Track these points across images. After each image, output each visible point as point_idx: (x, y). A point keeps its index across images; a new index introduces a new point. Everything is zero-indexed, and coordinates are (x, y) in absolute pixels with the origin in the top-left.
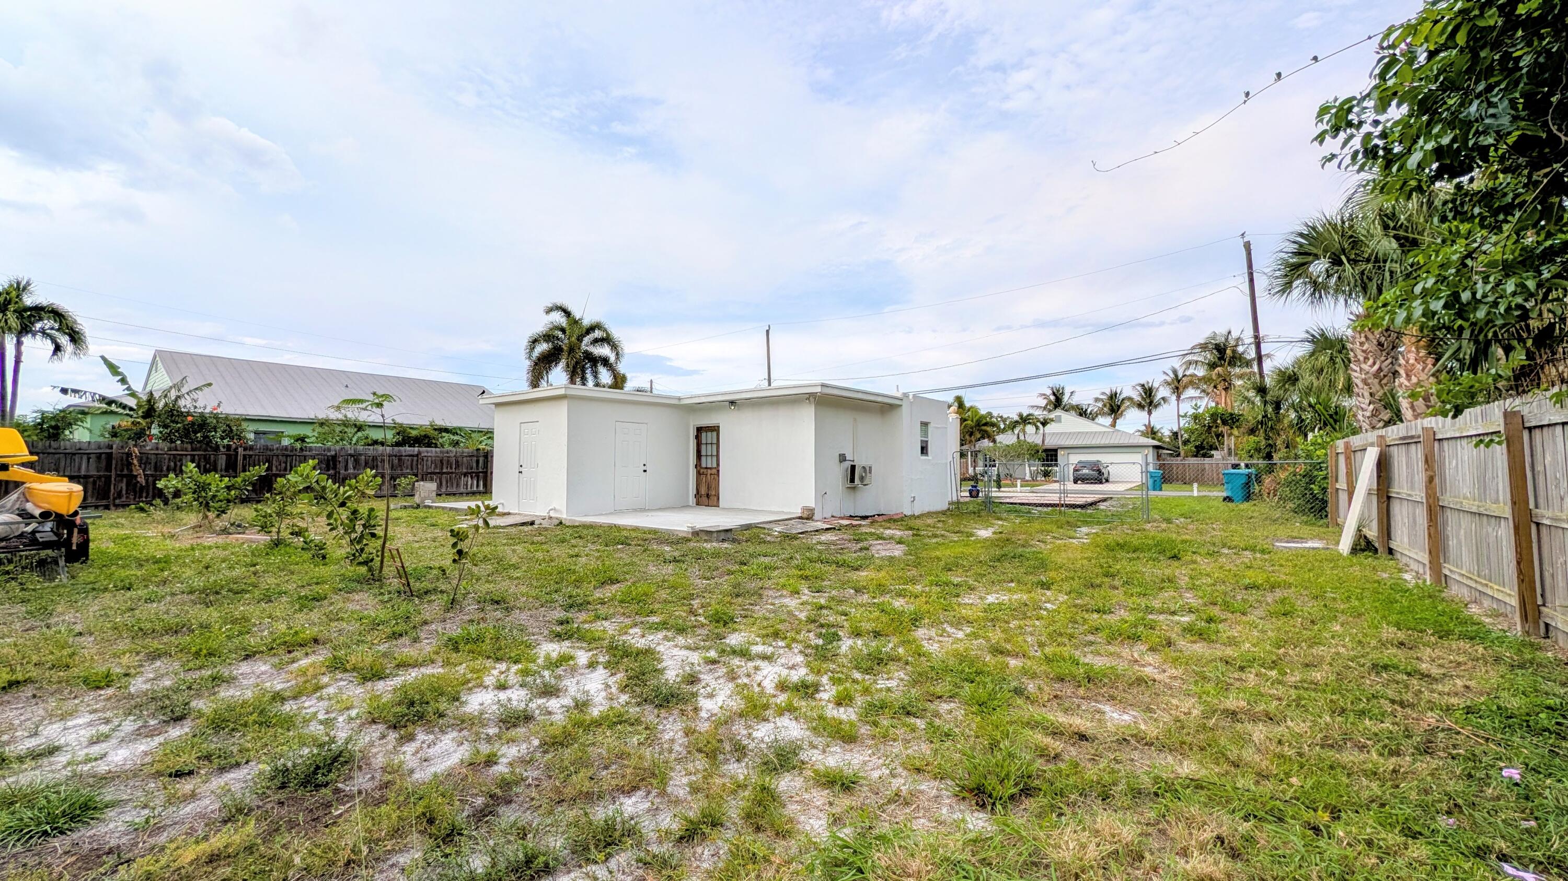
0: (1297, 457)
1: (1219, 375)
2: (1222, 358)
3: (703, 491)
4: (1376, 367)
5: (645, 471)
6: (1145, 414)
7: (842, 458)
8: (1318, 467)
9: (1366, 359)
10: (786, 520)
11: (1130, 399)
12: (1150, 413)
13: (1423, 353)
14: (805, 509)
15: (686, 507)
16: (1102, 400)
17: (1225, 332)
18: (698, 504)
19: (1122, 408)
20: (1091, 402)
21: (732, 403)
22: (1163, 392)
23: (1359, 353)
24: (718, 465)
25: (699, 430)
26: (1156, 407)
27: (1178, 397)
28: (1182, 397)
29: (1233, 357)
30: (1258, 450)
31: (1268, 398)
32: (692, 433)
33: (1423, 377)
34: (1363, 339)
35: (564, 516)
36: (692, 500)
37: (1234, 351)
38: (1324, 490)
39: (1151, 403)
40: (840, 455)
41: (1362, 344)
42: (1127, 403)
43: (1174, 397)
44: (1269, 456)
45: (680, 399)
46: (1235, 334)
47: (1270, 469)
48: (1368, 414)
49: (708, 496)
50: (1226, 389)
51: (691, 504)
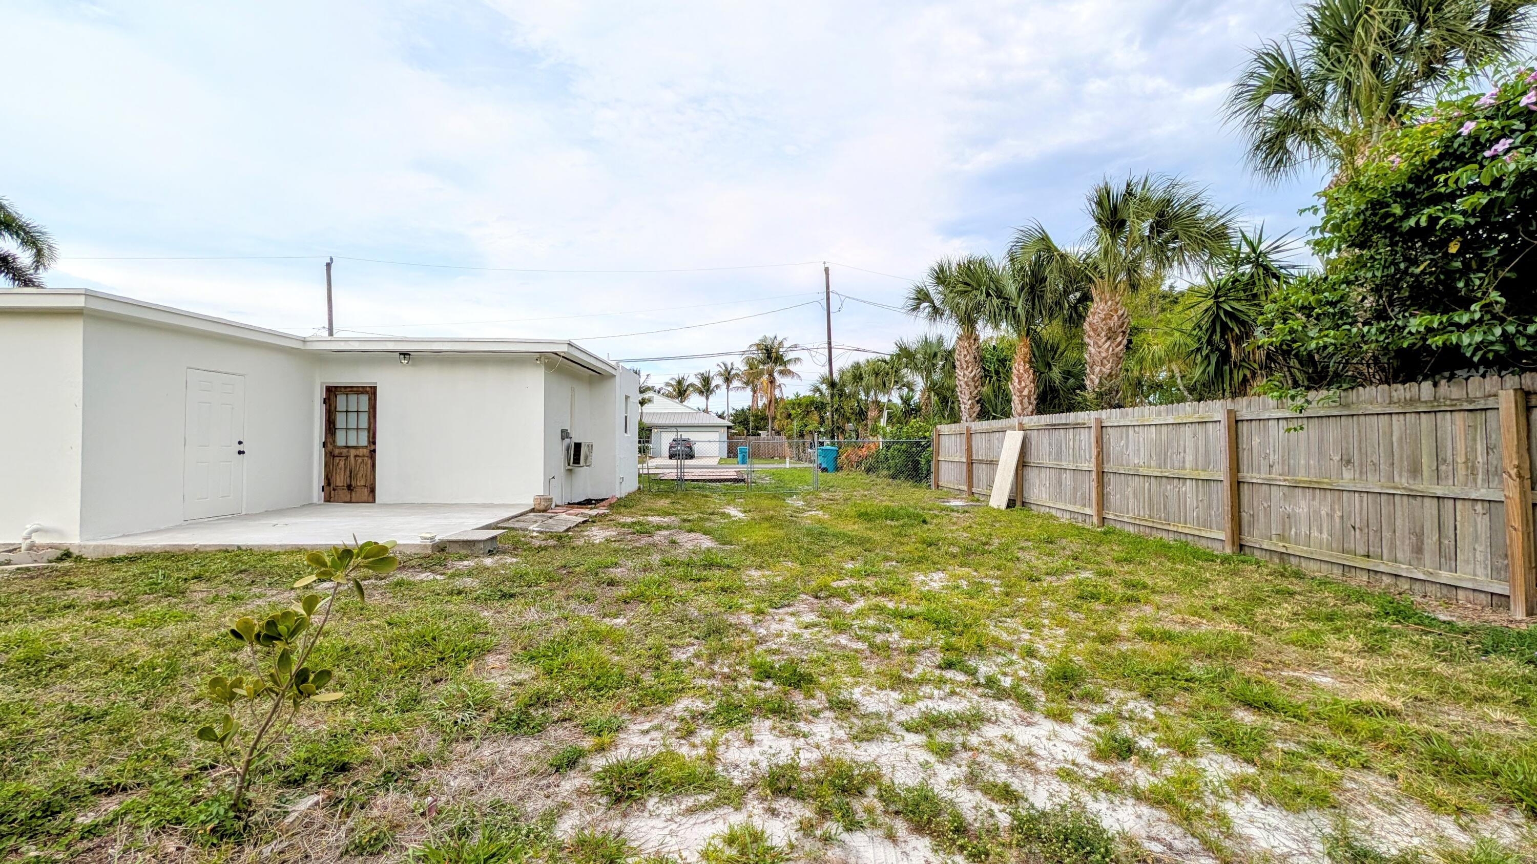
2: (769, 357)
3: (340, 480)
4: (973, 374)
5: (240, 452)
6: (703, 399)
7: (565, 434)
9: (968, 367)
10: (521, 515)
11: (692, 385)
12: (707, 398)
13: (1027, 366)
14: (539, 498)
15: (307, 506)
16: (672, 386)
17: (772, 337)
18: (328, 499)
19: (688, 392)
20: (663, 385)
21: (405, 354)
22: (717, 381)
23: (964, 363)
24: (373, 441)
25: (332, 392)
26: (711, 393)
27: (728, 386)
28: (731, 386)
29: (777, 358)
32: (319, 395)
33: (1028, 383)
34: (966, 353)
35: (73, 540)
36: (317, 494)
37: (777, 352)
38: (929, 462)
39: (708, 390)
40: (562, 431)
41: (965, 356)
42: (691, 389)
43: (725, 386)
45: (304, 341)
46: (779, 339)
48: (968, 407)
49: (350, 488)
51: (315, 500)
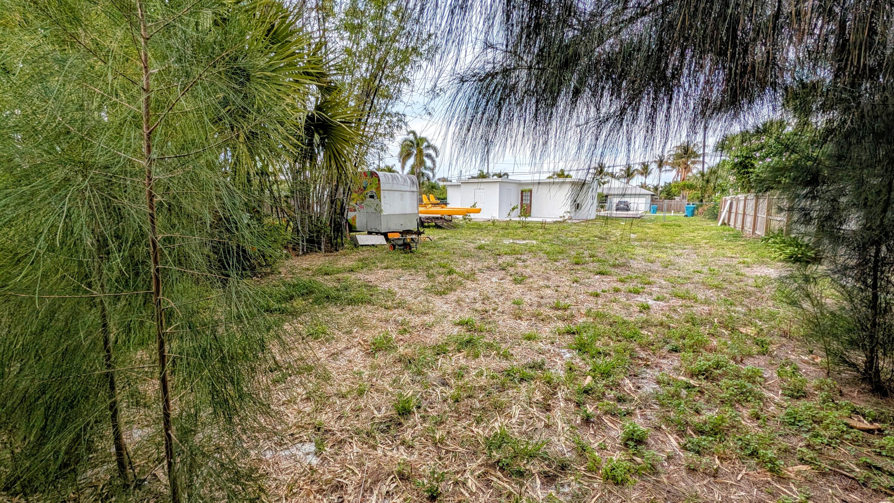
0: (711, 201)
1: (683, 162)
2: (686, 153)
5: (511, 205)
6: (643, 177)
7: (575, 201)
8: (717, 205)
11: (637, 170)
12: (646, 177)
16: (624, 170)
19: (633, 175)
20: (618, 171)
21: (539, 183)
24: (531, 202)
26: (649, 174)
27: (660, 170)
28: (662, 170)
29: (691, 153)
30: (698, 198)
31: (704, 178)
32: (520, 192)
35: (497, 218)
36: (519, 214)
37: (692, 150)
38: (718, 212)
39: (646, 172)
42: (636, 172)
43: (658, 169)
44: (702, 201)
45: (518, 180)
47: (701, 206)
50: (685, 168)
